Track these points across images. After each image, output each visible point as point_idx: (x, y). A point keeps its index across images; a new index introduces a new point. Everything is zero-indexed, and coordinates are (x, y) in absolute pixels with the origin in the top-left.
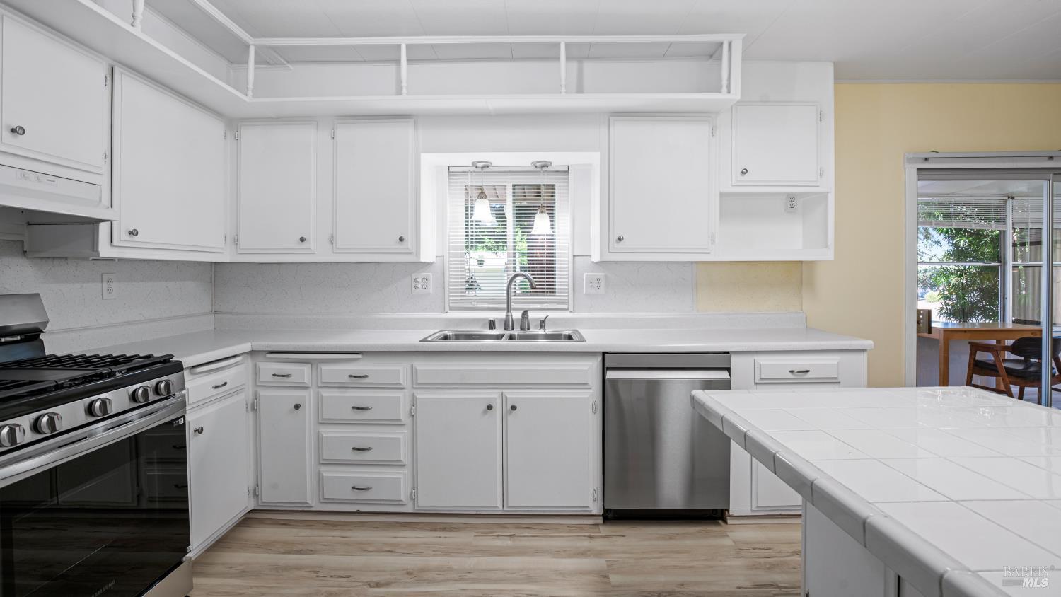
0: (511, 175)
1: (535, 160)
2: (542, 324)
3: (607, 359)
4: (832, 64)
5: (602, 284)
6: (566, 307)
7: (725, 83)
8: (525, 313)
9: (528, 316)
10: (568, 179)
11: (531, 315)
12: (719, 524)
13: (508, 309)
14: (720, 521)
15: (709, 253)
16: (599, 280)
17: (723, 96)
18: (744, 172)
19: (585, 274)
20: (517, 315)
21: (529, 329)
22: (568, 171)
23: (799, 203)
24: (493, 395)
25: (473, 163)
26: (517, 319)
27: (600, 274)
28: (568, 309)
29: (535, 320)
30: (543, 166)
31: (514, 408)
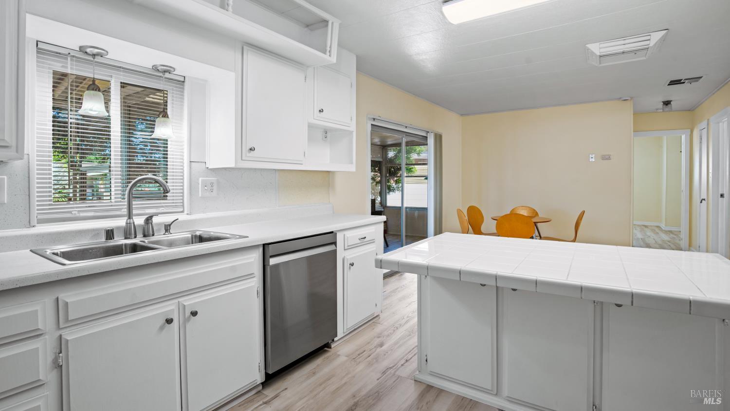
0: (123, 71)
1: (158, 62)
2: (167, 228)
3: (267, 249)
4: (355, 56)
5: (215, 187)
6: (182, 210)
7: (328, 49)
8: (149, 220)
9: (152, 222)
10: (183, 89)
11: (155, 220)
12: (326, 351)
13: (130, 216)
14: (326, 349)
15: (302, 164)
16: (212, 184)
17: (326, 57)
18: (321, 111)
19: (200, 179)
20: (139, 221)
21: (153, 235)
22: (184, 82)
23: (329, 135)
24: (169, 308)
25: (81, 47)
26: (139, 226)
27: (213, 179)
28: (183, 212)
29: (159, 224)
30: (165, 71)
31: (194, 314)
